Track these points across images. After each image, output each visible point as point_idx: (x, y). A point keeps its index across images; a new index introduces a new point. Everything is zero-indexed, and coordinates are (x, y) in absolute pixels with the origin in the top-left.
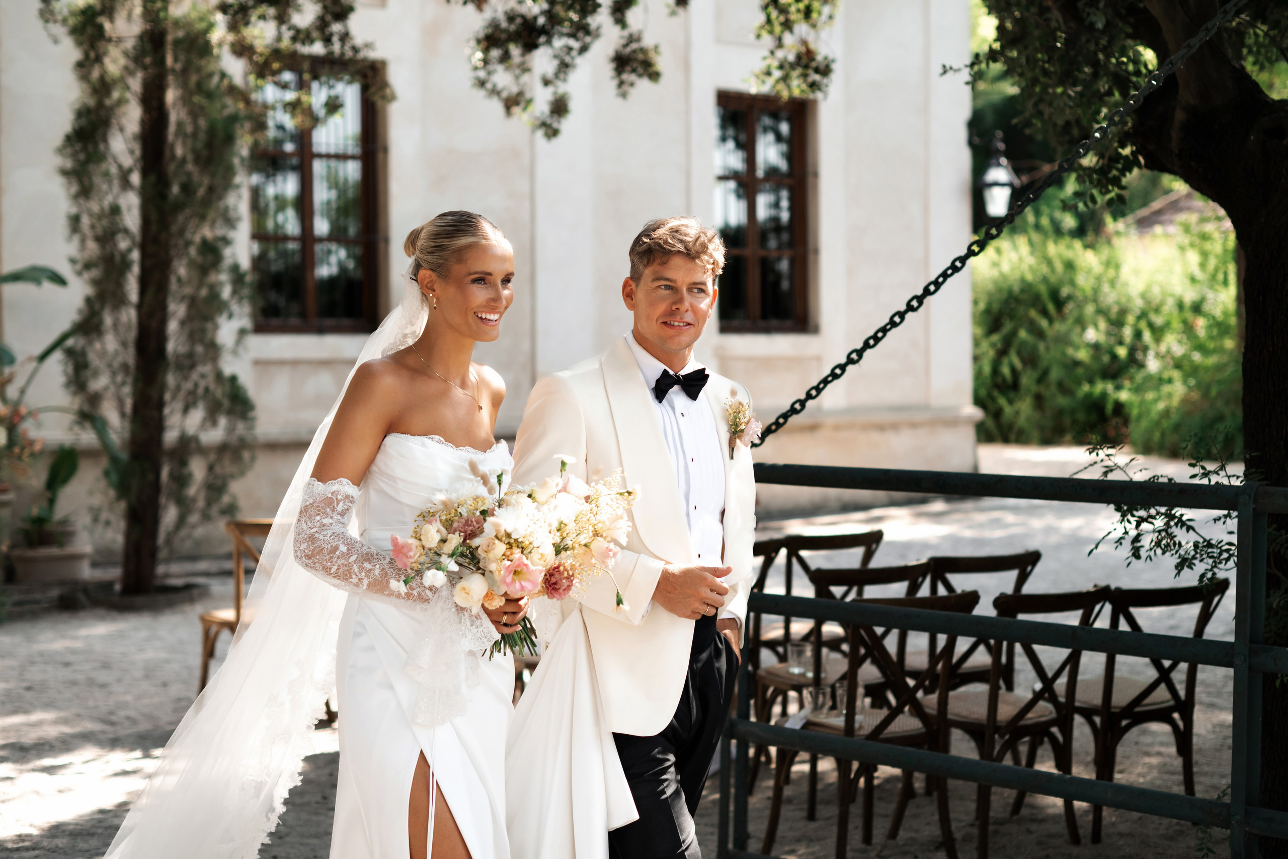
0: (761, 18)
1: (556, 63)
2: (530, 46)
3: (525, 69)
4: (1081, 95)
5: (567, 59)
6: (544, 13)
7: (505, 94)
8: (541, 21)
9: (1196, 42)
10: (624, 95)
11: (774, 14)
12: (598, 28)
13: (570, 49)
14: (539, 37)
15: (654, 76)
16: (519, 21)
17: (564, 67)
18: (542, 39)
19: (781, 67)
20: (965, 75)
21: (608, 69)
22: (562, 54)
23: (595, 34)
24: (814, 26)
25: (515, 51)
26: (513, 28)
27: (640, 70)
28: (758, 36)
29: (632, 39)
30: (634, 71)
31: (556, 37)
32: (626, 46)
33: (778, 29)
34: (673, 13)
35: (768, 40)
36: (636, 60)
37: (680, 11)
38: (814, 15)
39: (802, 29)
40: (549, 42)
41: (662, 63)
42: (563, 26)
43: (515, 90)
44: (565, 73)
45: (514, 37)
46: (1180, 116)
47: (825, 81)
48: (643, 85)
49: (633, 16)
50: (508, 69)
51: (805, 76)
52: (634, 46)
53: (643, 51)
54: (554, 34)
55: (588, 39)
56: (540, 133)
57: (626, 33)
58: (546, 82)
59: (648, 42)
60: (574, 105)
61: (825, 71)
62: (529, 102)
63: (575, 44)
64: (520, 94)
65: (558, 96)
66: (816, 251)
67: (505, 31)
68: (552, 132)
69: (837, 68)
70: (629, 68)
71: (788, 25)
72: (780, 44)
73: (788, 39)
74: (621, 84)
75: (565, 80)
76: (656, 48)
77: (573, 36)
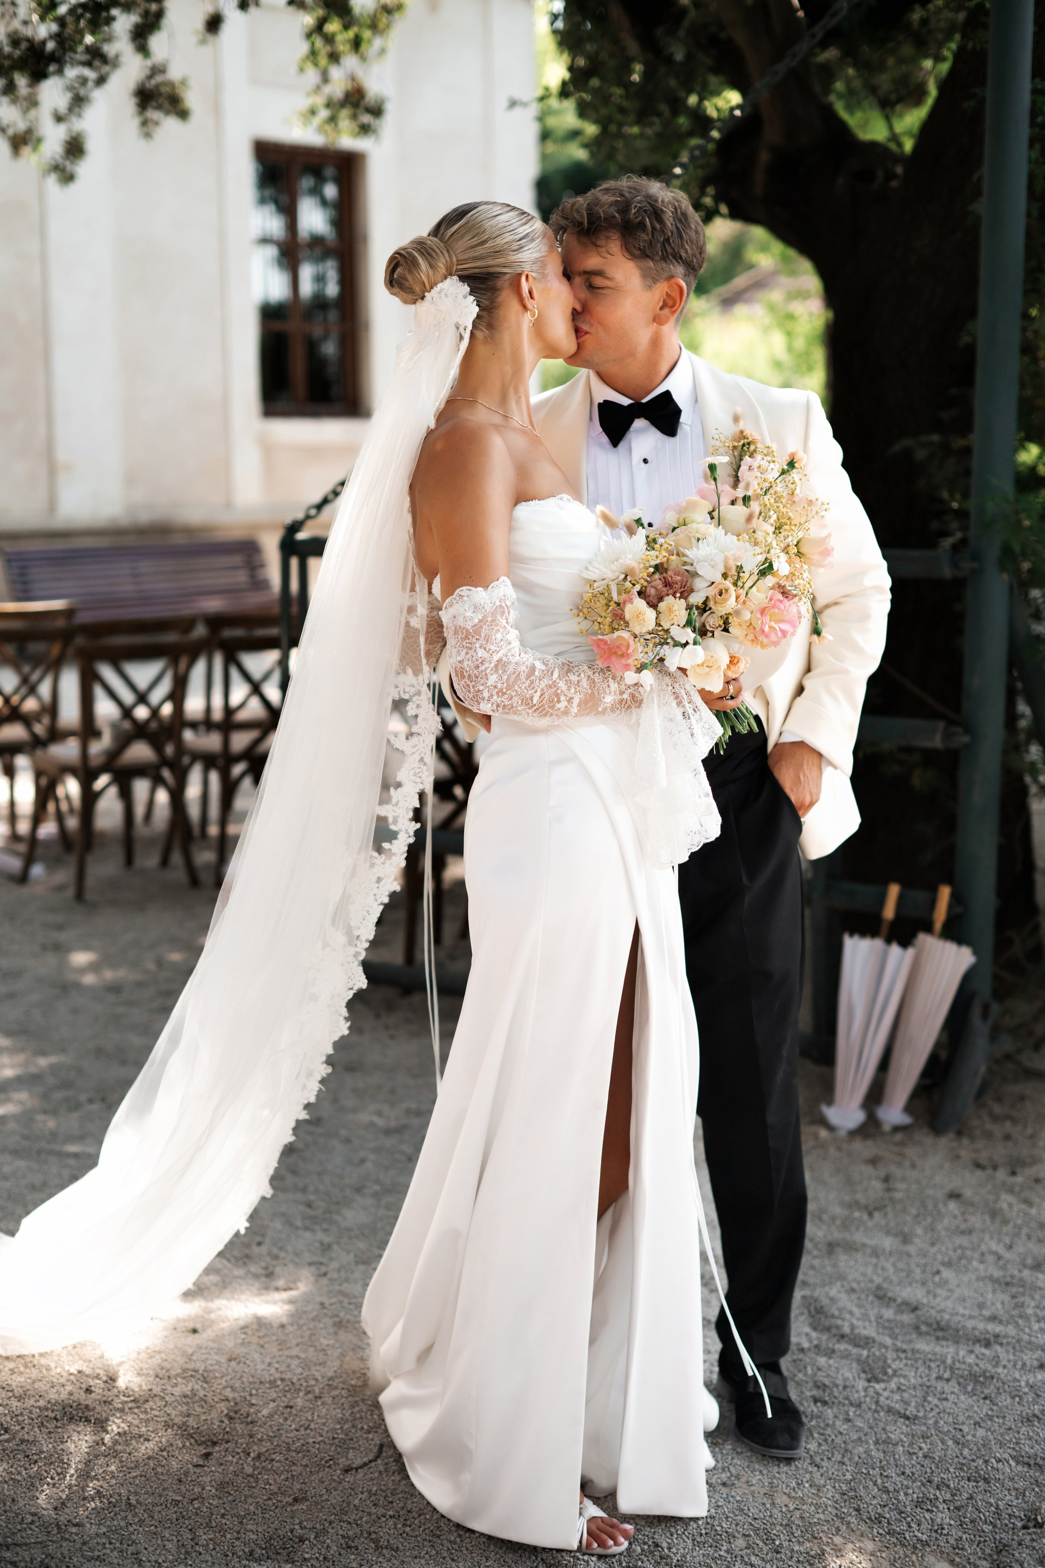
0: (304, 48)
1: (69, 96)
2: (38, 76)
3: (33, 102)
4: (659, 135)
5: (82, 92)
6: (52, 37)
7: (11, 132)
8: (50, 46)
9: (782, 68)
10: (148, 135)
11: (319, 42)
12: (117, 56)
13: (84, 81)
14: (48, 65)
15: (183, 114)
16: (24, 45)
17: (79, 101)
18: (52, 68)
19: (328, 105)
20: (534, 109)
21: (129, 105)
22: (76, 85)
23: (113, 63)
24: (363, 58)
25: (21, 81)
26: (17, 53)
27: (166, 104)
28: (301, 70)
29: (157, 70)
30: (159, 107)
31: (68, 65)
32: (150, 77)
33: (323, 61)
34: (203, 42)
35: (312, 76)
36: (160, 94)
37: (210, 37)
38: (364, 47)
39: (350, 61)
40: (60, 72)
41: (192, 99)
42: (75, 52)
43: (21, 126)
44: (80, 107)
45: (20, 65)
46: (764, 157)
47: (377, 122)
48: (169, 124)
49: (157, 42)
50: (14, 101)
51: (354, 117)
52: (159, 79)
53: (171, 84)
54: (65, 62)
55: (106, 69)
56: (52, 181)
57: (149, 63)
58: (59, 119)
59: (174, 74)
60: (92, 145)
61: (377, 111)
62: (39, 141)
63: (91, 74)
64: (29, 132)
65: (74, 134)
66: (367, 326)
67: (9, 57)
68: (67, 178)
69: (390, 109)
70: (154, 104)
71: (334, 57)
72: (325, 78)
73: (336, 73)
74: (145, 123)
75: (79, 116)
76: (184, 82)
77: (89, 64)
